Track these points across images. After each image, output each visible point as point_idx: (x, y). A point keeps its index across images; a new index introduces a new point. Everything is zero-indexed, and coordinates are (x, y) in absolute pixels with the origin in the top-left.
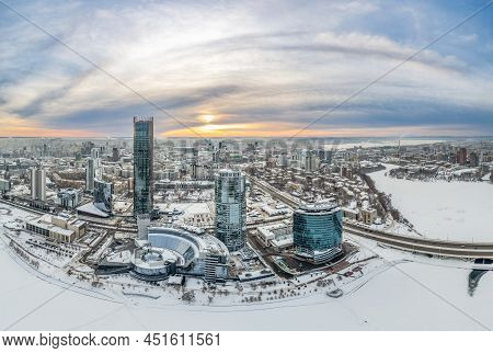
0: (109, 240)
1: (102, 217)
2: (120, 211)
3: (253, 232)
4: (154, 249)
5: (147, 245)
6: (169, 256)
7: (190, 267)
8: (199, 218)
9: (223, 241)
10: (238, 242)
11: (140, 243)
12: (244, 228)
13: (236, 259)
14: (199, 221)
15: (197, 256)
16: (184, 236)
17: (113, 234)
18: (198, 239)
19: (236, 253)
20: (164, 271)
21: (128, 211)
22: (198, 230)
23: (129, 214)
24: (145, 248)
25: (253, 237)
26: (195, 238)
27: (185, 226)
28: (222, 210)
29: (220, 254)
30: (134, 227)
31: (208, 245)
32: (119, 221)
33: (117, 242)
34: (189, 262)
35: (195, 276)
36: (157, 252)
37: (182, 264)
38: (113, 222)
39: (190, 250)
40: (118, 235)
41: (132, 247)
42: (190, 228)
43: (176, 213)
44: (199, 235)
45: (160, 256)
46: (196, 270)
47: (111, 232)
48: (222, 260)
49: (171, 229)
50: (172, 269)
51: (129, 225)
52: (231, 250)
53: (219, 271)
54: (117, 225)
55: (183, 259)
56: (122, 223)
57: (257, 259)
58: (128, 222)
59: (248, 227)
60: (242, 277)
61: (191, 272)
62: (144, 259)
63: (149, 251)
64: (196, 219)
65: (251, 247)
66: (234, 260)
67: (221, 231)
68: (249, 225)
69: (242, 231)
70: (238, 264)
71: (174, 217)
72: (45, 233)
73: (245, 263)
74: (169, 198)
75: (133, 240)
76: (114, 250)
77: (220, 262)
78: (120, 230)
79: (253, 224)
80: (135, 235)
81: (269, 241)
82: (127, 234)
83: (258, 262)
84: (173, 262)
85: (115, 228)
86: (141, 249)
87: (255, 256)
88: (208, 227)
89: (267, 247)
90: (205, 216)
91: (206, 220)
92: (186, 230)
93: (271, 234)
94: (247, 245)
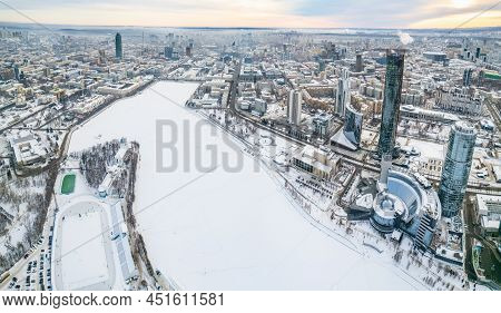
0: (357, 178)
1: (351, 150)
2: (366, 144)
3: (472, 199)
4: (391, 196)
5: (386, 190)
6: (400, 207)
7: (409, 224)
8: (432, 165)
9: (442, 201)
11: (381, 186)
13: (445, 226)
14: (431, 168)
15: (417, 212)
16: (416, 189)
17: (360, 172)
18: (423, 192)
19: (447, 220)
21: (372, 144)
22: (427, 184)
23: (373, 148)
24: (384, 194)
25: (470, 205)
27: (417, 175)
29: (433, 216)
30: (377, 166)
31: (430, 202)
32: (365, 156)
33: (363, 183)
34: (411, 217)
35: (411, 235)
36: (392, 200)
37: (406, 219)
38: (359, 157)
39: (415, 203)
40: (365, 174)
41: (375, 192)
42: (422, 178)
43: (413, 154)
44: (426, 188)
45: (393, 205)
46: (413, 229)
47: (359, 170)
48: (432, 223)
49: (406, 176)
50: (398, 222)
51: (373, 162)
52: (444, 214)
53: (427, 236)
54: (363, 161)
55: (407, 213)
56: (368, 158)
57: (460, 235)
58: (372, 158)
59: (467, 189)
60: (439, 251)
61: (409, 230)
62: (382, 207)
63: (386, 198)
64: (429, 165)
65: (462, 219)
66: (443, 227)
67: (444, 188)
68: (469, 187)
69: (462, 195)
70: (444, 235)
71: (411, 157)
72: (310, 169)
73: (450, 236)
74: (410, 131)
75: (375, 182)
76: (360, 191)
77: (430, 225)
78: (366, 168)
79: (476, 188)
80: (378, 175)
81: (480, 216)
82: (371, 173)
83: (459, 242)
84: (401, 214)
85: (362, 164)
86: (381, 194)
87: (461, 231)
88: (436, 179)
89: (476, 224)
90: (437, 164)
91: (437, 169)
92: (417, 180)
93: (486, 208)
94: (460, 214)
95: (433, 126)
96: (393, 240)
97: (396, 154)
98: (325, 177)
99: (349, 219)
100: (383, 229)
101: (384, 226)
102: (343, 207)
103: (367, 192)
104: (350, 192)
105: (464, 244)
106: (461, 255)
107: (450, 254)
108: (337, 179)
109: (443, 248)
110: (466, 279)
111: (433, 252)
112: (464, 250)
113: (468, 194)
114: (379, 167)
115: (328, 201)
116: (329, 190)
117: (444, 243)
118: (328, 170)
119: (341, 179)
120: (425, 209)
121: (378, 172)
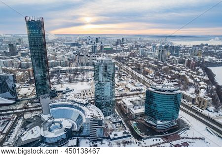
0: (20, 122)
2: (25, 97)
3: (119, 102)
4: (56, 120)
5: (50, 118)
6: (67, 124)
7: (81, 131)
8: (84, 93)
9: (100, 109)
10: (110, 109)
11: (45, 117)
12: (114, 99)
13: (109, 122)
14: (84, 95)
15: (84, 121)
16: (75, 107)
17: (23, 116)
18: (84, 108)
19: (108, 118)
20: (64, 137)
21: (31, 94)
23: (33, 97)
24: (50, 121)
25: (119, 106)
26: (82, 107)
27: (75, 100)
28: (99, 86)
29: (99, 118)
30: (38, 106)
31: (92, 112)
32: (26, 104)
33: (27, 122)
34: (80, 126)
35: (85, 137)
36: (58, 122)
37: (76, 129)
38: (21, 106)
39: (80, 117)
40: (27, 116)
41: (39, 122)
42: (79, 100)
43: (68, 91)
44: (85, 105)
45: (61, 125)
46: (85, 132)
47: (20, 115)
48: (100, 123)
49: (66, 103)
50: (71, 133)
51: (35, 105)
52: (105, 115)
53: (98, 132)
54: (25, 108)
55: (76, 124)
56: (29, 104)
57: (121, 122)
58: (33, 103)
59: (116, 99)
60: (112, 136)
61: (82, 134)
62: (50, 130)
63: (53, 123)
64: (82, 93)
65: (118, 113)
66: (107, 122)
67: (98, 102)
68: (117, 97)
69: (113, 102)
70: (110, 126)
71: (67, 94)
73: (114, 125)
74: (62, 80)
75: (40, 117)
76: (25, 129)
77: (99, 125)
78: (28, 111)
79: (120, 96)
80: (41, 112)
81: (129, 109)
82: (35, 112)
83: (122, 125)
84: (69, 128)
85: (23, 110)
86: (47, 122)
87: (120, 120)
88: (90, 99)
89: (127, 114)
90: (88, 91)
91: (89, 94)
92: (76, 102)
93: (131, 104)
94: (115, 112)
95: (78, 74)
97: (54, 95)
100: (60, 143)
101: (57, 142)
103: (31, 127)
105: (125, 125)
106: (127, 131)
107: (120, 134)
109: (113, 133)
110: (137, 141)
111: (108, 138)
112: (128, 128)
113: (116, 100)
114: (41, 106)
117: (113, 130)
120: (90, 117)
121: (40, 110)
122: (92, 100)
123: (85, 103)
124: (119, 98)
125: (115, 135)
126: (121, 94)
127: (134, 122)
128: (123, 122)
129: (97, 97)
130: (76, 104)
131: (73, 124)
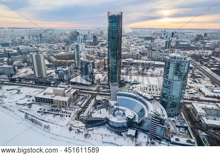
0: (93, 101)
1: (87, 85)
2: (99, 81)
3: (188, 106)
4: (120, 107)
5: (116, 105)
6: (130, 114)
8: (151, 88)
9: (165, 108)
10: (176, 110)
11: (112, 103)
12: (182, 101)
13: (172, 124)
14: (150, 90)
15: (146, 115)
16: (140, 100)
17: (95, 97)
18: (148, 103)
19: (172, 119)
20: (125, 125)
21: (105, 80)
22: (149, 97)
23: (105, 82)
24: (115, 107)
25: (188, 110)
26: (146, 102)
27: (141, 93)
28: (167, 84)
29: (162, 117)
30: (108, 92)
31: (155, 108)
32: (99, 88)
33: (98, 103)
34: (141, 119)
35: (144, 131)
36: (122, 110)
37: (137, 120)
38: (95, 89)
39: (142, 110)
40: (99, 98)
41: (107, 106)
42: (144, 94)
43: (136, 83)
44: (149, 100)
45: (124, 114)
47: (94, 96)
48: (162, 122)
49: (132, 94)
50: (131, 123)
52: (169, 116)
53: (159, 130)
54: (98, 90)
55: (137, 116)
56: (101, 88)
57: (186, 128)
58: (104, 88)
59: (185, 101)
61: (141, 128)
62: (114, 115)
63: (117, 109)
64: (148, 88)
65: (184, 117)
66: (170, 124)
67: (165, 100)
68: (186, 99)
69: (180, 103)
70: (172, 128)
71: (134, 86)
72: (50, 101)
73: (178, 129)
74: (132, 72)
75: (108, 101)
76: (96, 108)
77: (160, 123)
78: (99, 94)
79: (189, 100)
80: (109, 97)
81: (199, 116)
82: (104, 96)
83: (187, 132)
84: (131, 118)
85: (96, 92)
86: (113, 107)
87: (185, 125)
88: (156, 95)
89: (196, 121)
90: (154, 87)
91: (155, 90)
92: (141, 95)
93: (203, 111)
94: (181, 115)
95: (148, 68)
96: (130, 136)
97: (122, 84)
98: (64, 104)
99: (87, 127)
100: (119, 130)
101: (119, 128)
102: (81, 120)
103: (100, 108)
104: (87, 110)
105: (191, 134)
106: (193, 141)
108: (75, 104)
109: (175, 137)
111: (168, 140)
112: (194, 138)
113: (185, 103)
114: (110, 92)
115: (68, 119)
116: (69, 111)
117: (175, 134)
118: (66, 99)
119: (79, 103)
120: (152, 113)
121: (109, 95)
122: (158, 97)
123: (150, 98)
124: (188, 101)
125: (177, 140)
126: (192, 98)
127: (204, 134)
128: (189, 128)
129: (163, 95)
130: (141, 97)
131: (135, 116)
